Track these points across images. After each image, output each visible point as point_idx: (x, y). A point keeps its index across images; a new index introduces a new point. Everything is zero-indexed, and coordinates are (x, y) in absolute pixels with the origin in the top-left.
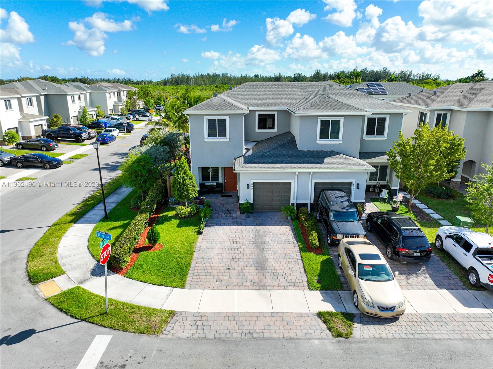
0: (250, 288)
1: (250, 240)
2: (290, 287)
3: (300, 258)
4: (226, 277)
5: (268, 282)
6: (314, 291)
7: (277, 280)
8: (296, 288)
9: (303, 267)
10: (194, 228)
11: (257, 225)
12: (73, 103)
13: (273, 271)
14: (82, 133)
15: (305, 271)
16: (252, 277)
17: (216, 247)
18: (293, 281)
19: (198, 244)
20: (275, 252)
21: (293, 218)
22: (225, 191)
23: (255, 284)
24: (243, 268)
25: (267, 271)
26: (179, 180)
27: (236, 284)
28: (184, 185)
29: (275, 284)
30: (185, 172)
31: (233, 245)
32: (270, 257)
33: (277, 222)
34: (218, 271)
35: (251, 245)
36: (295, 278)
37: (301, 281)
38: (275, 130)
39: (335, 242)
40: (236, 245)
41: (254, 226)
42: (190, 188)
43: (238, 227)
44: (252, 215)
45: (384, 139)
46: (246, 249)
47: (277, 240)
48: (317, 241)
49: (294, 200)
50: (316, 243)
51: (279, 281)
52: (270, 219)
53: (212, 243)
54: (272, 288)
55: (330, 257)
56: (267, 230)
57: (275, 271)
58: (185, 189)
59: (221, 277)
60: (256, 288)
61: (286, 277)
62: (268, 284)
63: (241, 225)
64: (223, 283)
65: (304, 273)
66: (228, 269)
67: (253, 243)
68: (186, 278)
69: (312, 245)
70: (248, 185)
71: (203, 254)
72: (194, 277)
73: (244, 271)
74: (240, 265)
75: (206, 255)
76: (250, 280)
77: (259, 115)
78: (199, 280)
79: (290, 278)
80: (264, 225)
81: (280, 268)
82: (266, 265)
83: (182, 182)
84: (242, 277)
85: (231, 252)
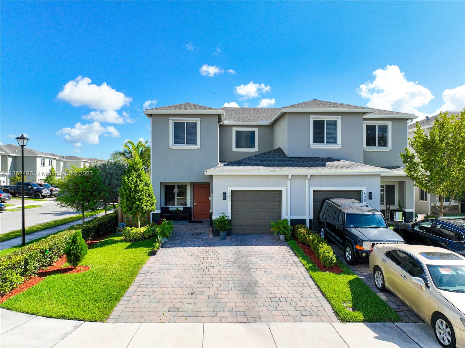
0: (230, 319)
1: (228, 260)
2: (304, 317)
3: (311, 279)
4: (186, 305)
5: (263, 311)
6: (351, 323)
7: (278, 308)
8: (314, 319)
9: (318, 290)
10: (144, 249)
11: (237, 245)
12: (43, 166)
13: (269, 296)
14: (43, 189)
15: (324, 295)
16: (233, 305)
17: (175, 268)
18: (308, 308)
19: (146, 266)
20: (267, 273)
21: (288, 237)
22: (194, 218)
23: (239, 314)
24: (217, 292)
25: (258, 296)
26: (130, 185)
27: (205, 314)
28: (136, 191)
29: (275, 313)
30: (139, 176)
31: (202, 265)
32: (261, 278)
33: (266, 243)
34: (173, 296)
35: (230, 265)
36: (309, 304)
37: (321, 309)
38: (255, 149)
39: (362, 253)
40: (208, 265)
41: (233, 247)
42: (145, 198)
43: (209, 248)
44: (230, 237)
45: (388, 150)
46: (222, 270)
47: (268, 260)
48: (332, 255)
49: (287, 215)
50: (331, 258)
51: (282, 309)
52: (255, 240)
53: (169, 264)
54: (272, 319)
55: (357, 276)
56: (252, 250)
57: (273, 296)
58: (137, 198)
59: (178, 305)
60: (240, 319)
61: (293, 304)
62: (262, 314)
63: (215, 245)
64: (181, 314)
65: (323, 298)
66: (191, 294)
67: (232, 263)
68: (114, 306)
69: (326, 261)
70: (224, 193)
71: (153, 277)
72: (130, 305)
73: (219, 296)
74: (211, 289)
75: (157, 277)
76: (230, 309)
77: (237, 132)
78: (137, 309)
79: (299, 304)
80: (247, 245)
81: (280, 292)
82: (257, 288)
83: (134, 187)
84: (215, 304)
85: (199, 273)
